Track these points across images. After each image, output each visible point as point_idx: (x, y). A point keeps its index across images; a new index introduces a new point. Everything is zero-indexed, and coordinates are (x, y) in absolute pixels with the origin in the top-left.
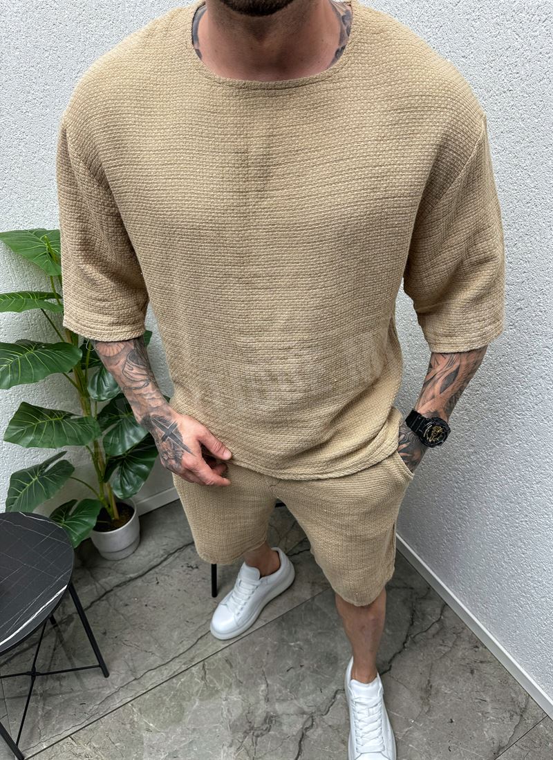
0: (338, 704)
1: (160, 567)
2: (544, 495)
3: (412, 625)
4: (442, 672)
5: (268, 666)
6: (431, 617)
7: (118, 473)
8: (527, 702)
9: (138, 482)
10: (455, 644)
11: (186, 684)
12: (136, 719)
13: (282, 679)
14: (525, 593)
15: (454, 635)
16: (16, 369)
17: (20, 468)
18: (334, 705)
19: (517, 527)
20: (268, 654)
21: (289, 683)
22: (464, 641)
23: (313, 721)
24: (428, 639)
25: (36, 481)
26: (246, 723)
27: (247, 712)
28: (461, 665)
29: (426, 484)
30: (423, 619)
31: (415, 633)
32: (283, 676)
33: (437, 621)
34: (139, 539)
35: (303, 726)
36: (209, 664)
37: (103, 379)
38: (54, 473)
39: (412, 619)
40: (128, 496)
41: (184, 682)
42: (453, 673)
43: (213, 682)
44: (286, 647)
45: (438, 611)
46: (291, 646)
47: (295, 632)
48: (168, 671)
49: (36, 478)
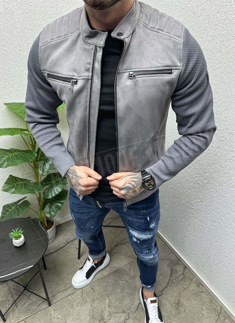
0: (140, 309)
1: (64, 248)
2: (230, 219)
3: (171, 275)
4: (184, 296)
5: (110, 291)
6: (180, 272)
7: (48, 207)
8: (221, 310)
9: (57, 211)
10: (189, 284)
11: (74, 298)
12: (52, 313)
13: (116, 297)
14: (221, 262)
15: (190, 280)
16: (9, 160)
17: (7, 203)
18: (138, 310)
19: (218, 233)
20: (110, 286)
21: (118, 299)
22: (194, 283)
23: (129, 316)
24: (178, 282)
25: (14, 209)
26: (100, 316)
27: (100, 311)
28: (192, 293)
29: (179, 215)
30: (176, 273)
31: (173, 279)
32: (116, 296)
33: (182, 274)
34: (55, 236)
35: (125, 318)
36: (84, 290)
37: (45, 166)
38: (22, 205)
39: (171, 273)
40: (52, 217)
41: (74, 297)
42: (189, 297)
43: (86, 297)
44: (117, 284)
45: (182, 270)
46: (120, 283)
47: (122, 277)
48: (67, 293)
49: (14, 207)
